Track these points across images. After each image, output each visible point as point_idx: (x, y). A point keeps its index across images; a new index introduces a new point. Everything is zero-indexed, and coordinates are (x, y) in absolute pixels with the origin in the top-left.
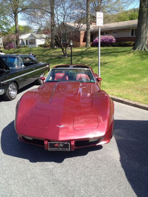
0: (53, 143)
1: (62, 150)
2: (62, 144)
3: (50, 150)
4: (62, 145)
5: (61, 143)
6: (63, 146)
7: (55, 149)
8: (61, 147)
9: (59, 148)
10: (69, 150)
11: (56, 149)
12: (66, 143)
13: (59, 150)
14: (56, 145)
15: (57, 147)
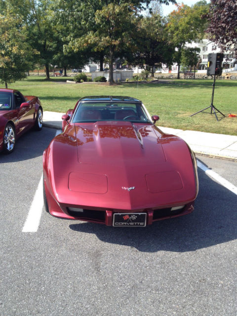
0: (120, 214)
1: (134, 225)
2: (136, 215)
3: (115, 225)
4: (134, 218)
5: (133, 215)
6: (136, 218)
7: (123, 223)
8: (133, 221)
9: (130, 222)
10: (144, 225)
11: (125, 224)
12: (140, 214)
13: (130, 225)
14: (126, 218)
15: (126, 221)
